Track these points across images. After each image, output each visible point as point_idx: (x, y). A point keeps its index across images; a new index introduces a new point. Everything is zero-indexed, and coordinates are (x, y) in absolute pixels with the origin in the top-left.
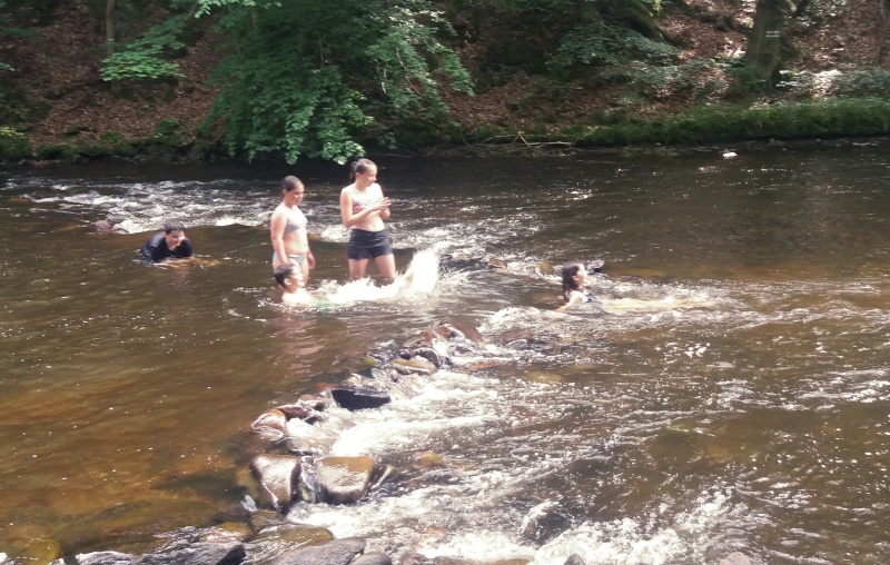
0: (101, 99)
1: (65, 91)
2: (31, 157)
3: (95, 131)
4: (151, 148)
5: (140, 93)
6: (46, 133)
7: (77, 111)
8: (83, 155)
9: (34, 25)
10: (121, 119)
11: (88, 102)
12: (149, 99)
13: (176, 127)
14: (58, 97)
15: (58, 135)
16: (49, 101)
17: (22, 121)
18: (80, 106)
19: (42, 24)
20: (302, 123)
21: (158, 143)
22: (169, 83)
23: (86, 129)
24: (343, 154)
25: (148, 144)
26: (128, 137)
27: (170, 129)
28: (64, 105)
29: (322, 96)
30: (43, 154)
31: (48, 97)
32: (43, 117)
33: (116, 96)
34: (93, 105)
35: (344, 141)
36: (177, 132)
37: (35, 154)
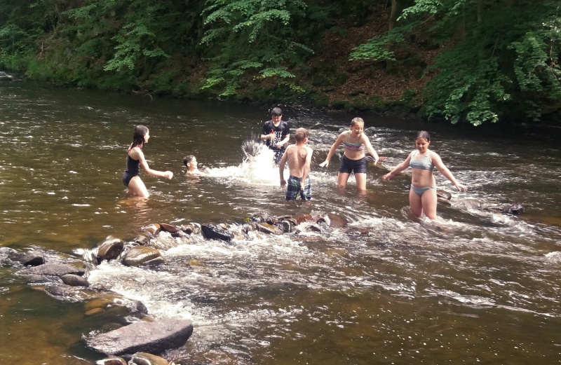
0: (378, 74)
1: (358, 68)
5: (402, 72)
6: (341, 93)
7: (362, 81)
10: (386, 88)
11: (370, 76)
12: (406, 76)
13: (414, 95)
14: (355, 71)
15: (346, 95)
16: (348, 74)
17: (330, 85)
18: (364, 78)
19: (359, 25)
20: (458, 95)
21: (401, 105)
23: (363, 92)
25: (395, 105)
26: (385, 99)
27: (410, 96)
28: (355, 77)
30: (334, 106)
31: (348, 71)
32: (342, 83)
33: (388, 73)
34: (373, 78)
35: (484, 110)
36: (414, 99)
37: (329, 105)
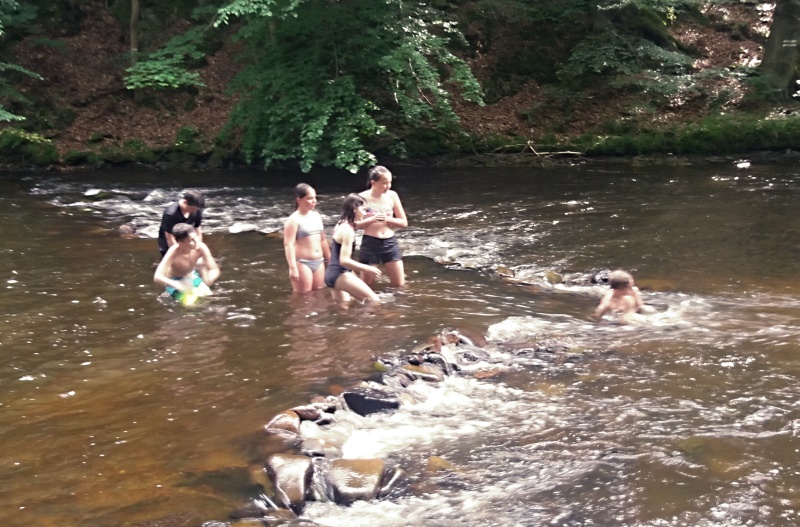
0: (124, 107)
1: (90, 100)
2: (58, 163)
3: (119, 138)
4: (171, 156)
5: (162, 102)
6: (73, 140)
7: (101, 118)
8: (107, 161)
9: (64, 36)
10: (144, 127)
11: (112, 110)
12: (171, 108)
13: (196, 135)
14: (84, 105)
15: (83, 142)
16: (75, 109)
17: (50, 128)
18: (104, 114)
19: (70, 34)
20: (316, 132)
21: (179, 150)
22: (190, 92)
23: (110, 136)
24: (355, 162)
25: (169, 151)
26: (150, 144)
27: (190, 137)
28: (89, 113)
29: (337, 106)
30: (69, 160)
31: (75, 105)
32: (70, 124)
33: (139, 104)
34: (116, 113)
35: (356, 150)
36: (197, 141)
37: (61, 160)
